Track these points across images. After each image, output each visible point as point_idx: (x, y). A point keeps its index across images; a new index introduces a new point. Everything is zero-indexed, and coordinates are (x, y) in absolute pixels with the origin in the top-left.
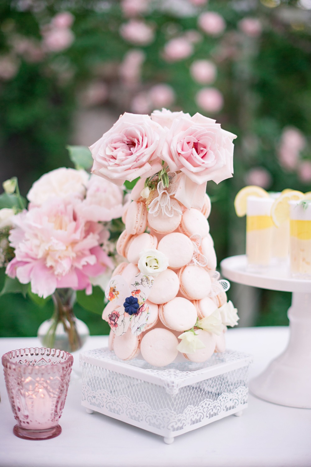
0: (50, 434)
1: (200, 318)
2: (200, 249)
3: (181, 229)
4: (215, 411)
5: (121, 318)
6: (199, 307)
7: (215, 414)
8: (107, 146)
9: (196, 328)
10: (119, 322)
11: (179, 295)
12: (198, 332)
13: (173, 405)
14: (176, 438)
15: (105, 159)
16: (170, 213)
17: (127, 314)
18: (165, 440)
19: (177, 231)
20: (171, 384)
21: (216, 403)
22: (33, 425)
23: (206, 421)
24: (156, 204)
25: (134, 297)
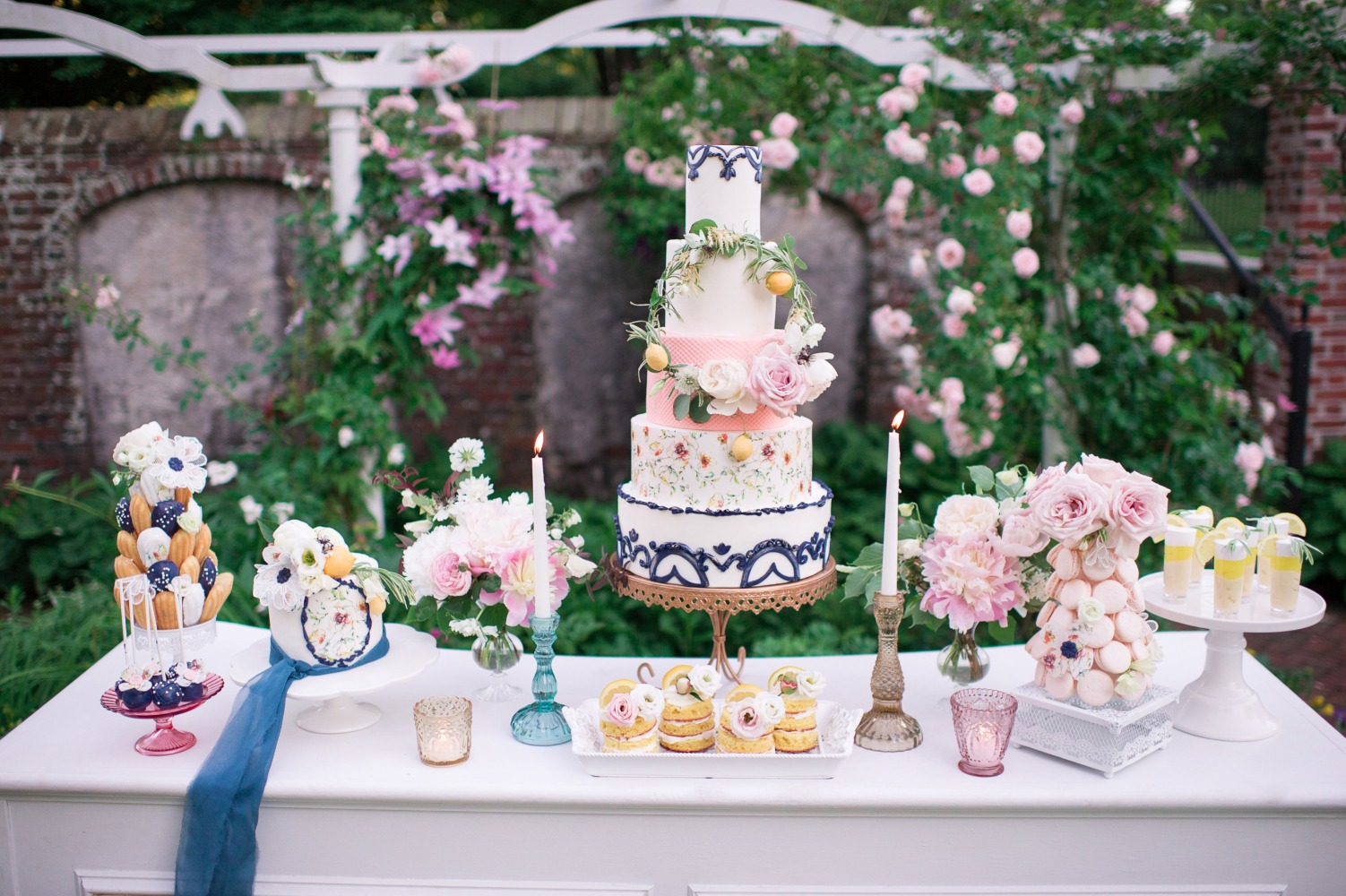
0: (995, 771)
1: (1133, 660)
2: (1132, 593)
3: (1115, 577)
4: (1146, 746)
5: (1057, 660)
6: (1132, 649)
7: (1146, 749)
8: (1051, 507)
9: (1132, 670)
10: (1055, 664)
11: (1114, 639)
12: (1132, 673)
13: (1115, 743)
14: (1115, 773)
15: (1049, 519)
16: (1107, 564)
17: (1064, 658)
18: (1105, 775)
19: (1110, 578)
20: (1115, 725)
21: (1147, 739)
22: (985, 763)
23: (1139, 756)
24: (1092, 558)
25: (1072, 641)
